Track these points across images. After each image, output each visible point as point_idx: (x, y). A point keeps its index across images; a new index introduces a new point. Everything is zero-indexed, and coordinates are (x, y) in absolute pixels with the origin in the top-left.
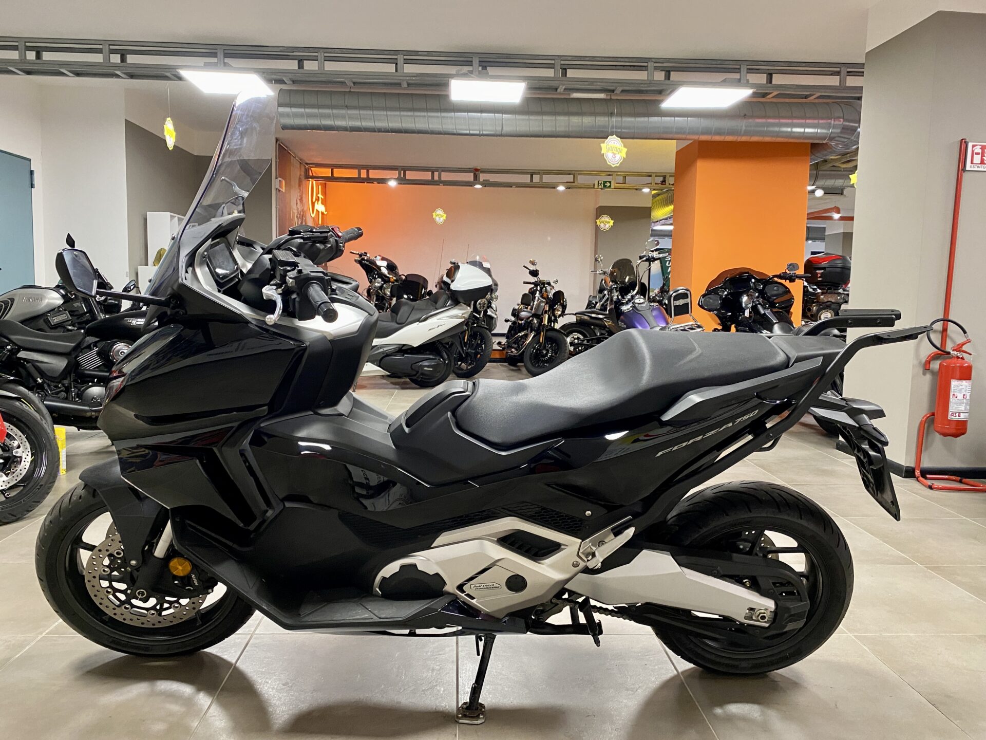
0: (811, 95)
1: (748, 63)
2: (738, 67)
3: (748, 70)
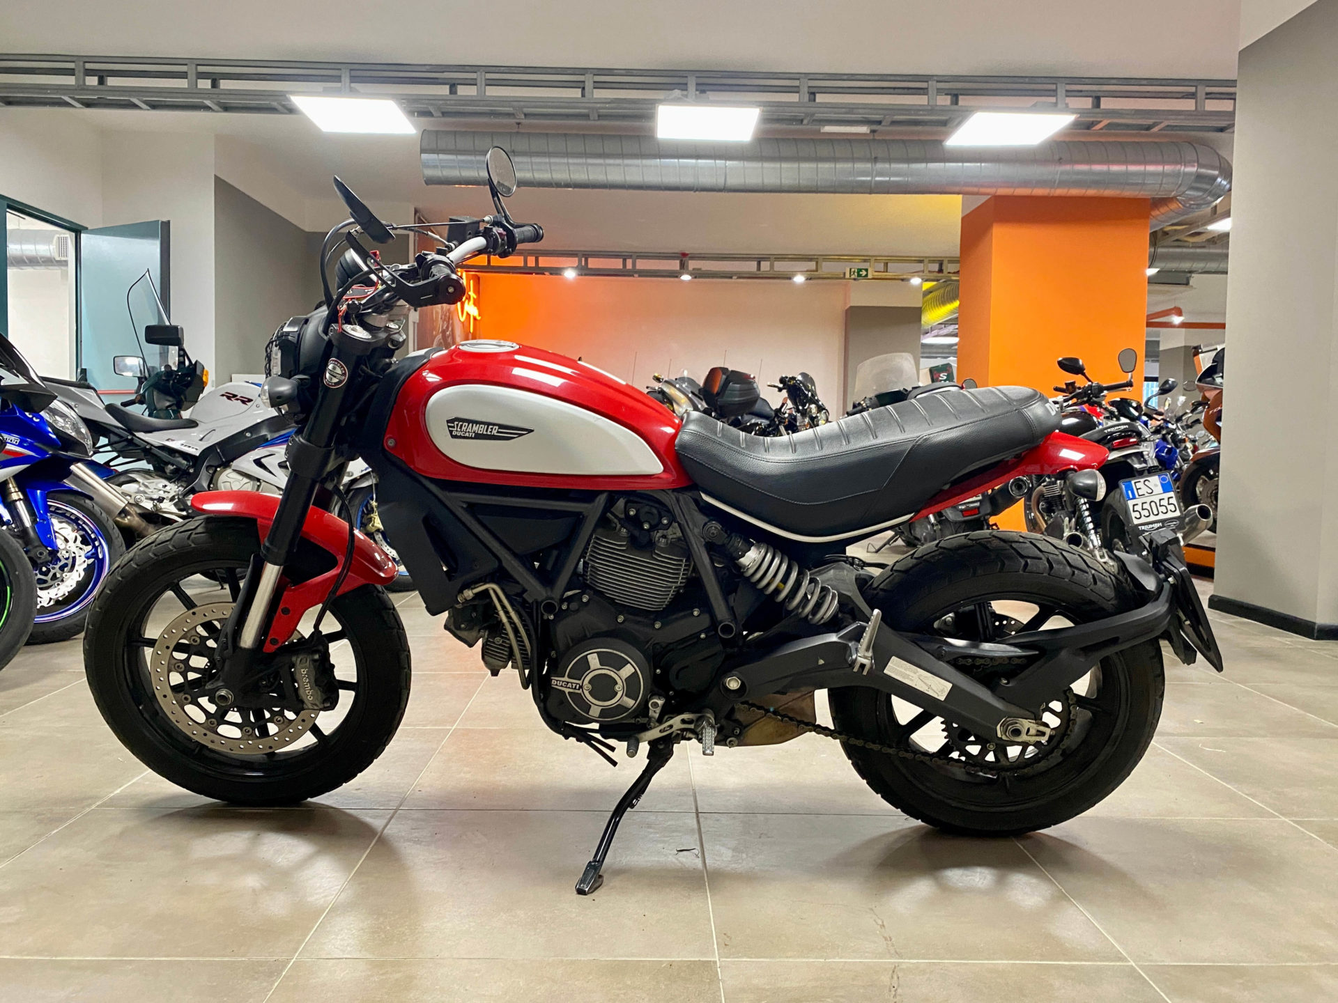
0: (1156, 124)
1: (1068, 81)
2: (1054, 87)
3: (1067, 91)
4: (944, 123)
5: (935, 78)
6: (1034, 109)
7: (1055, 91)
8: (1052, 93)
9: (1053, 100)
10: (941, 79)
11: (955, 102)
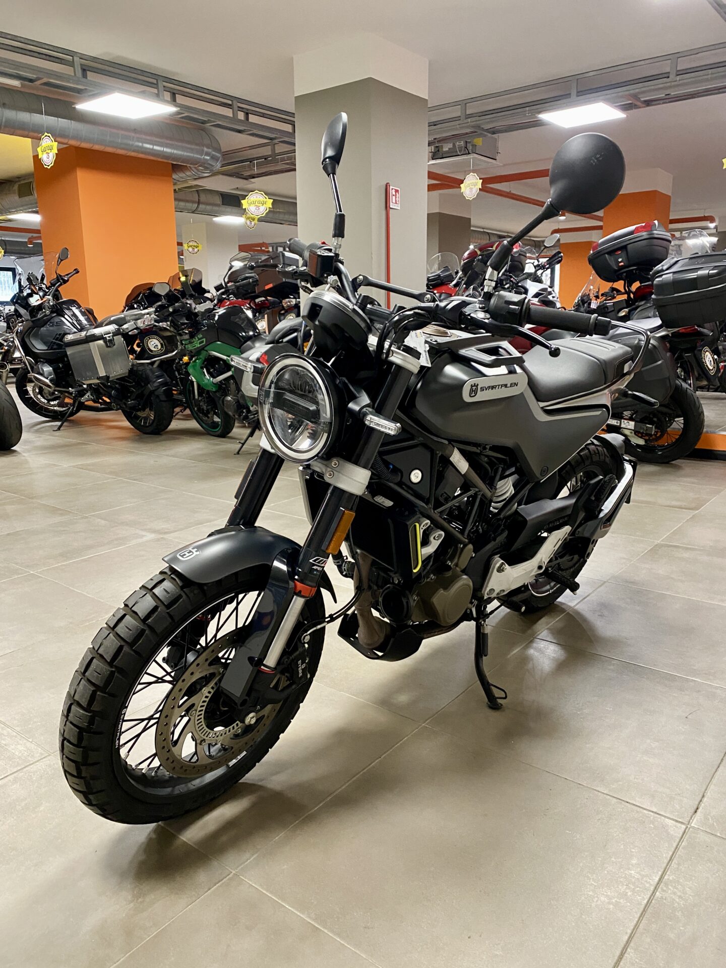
1: (164, 79)
2: (155, 81)
3: (164, 87)
4: (79, 91)
5: (79, 55)
6: (143, 94)
7: (157, 84)
8: (155, 86)
9: (155, 91)
10: (83, 57)
11: (85, 76)
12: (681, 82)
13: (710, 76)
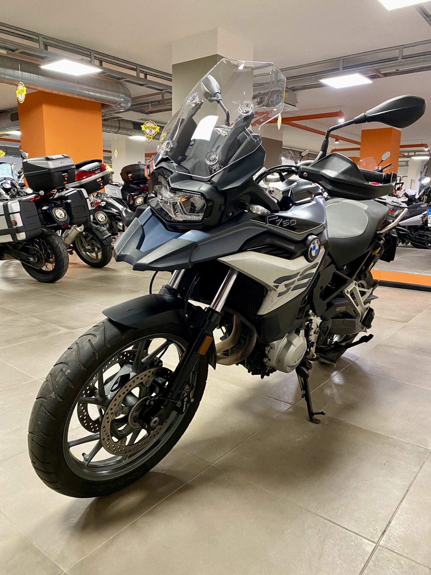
0: (122, 78)
1: (95, 53)
2: (89, 53)
3: (95, 57)
4: (42, 58)
5: (42, 36)
6: (82, 61)
7: (90, 55)
9: (89, 59)
10: (45, 37)
11: (46, 49)
12: (405, 62)
13: (422, 59)
